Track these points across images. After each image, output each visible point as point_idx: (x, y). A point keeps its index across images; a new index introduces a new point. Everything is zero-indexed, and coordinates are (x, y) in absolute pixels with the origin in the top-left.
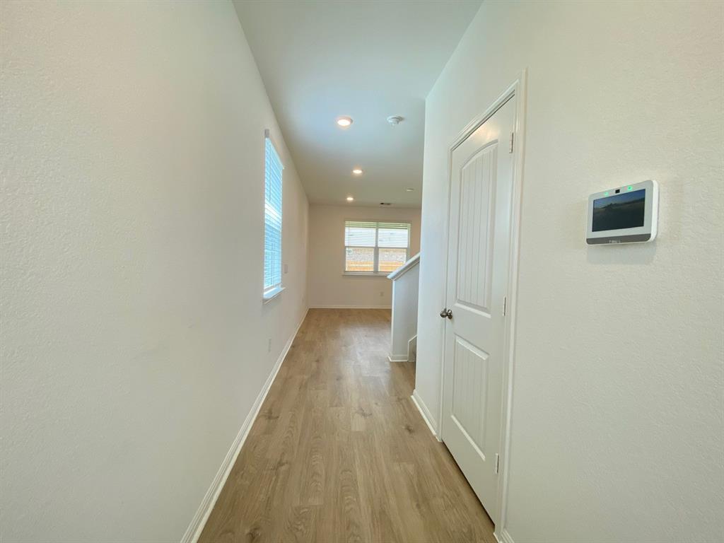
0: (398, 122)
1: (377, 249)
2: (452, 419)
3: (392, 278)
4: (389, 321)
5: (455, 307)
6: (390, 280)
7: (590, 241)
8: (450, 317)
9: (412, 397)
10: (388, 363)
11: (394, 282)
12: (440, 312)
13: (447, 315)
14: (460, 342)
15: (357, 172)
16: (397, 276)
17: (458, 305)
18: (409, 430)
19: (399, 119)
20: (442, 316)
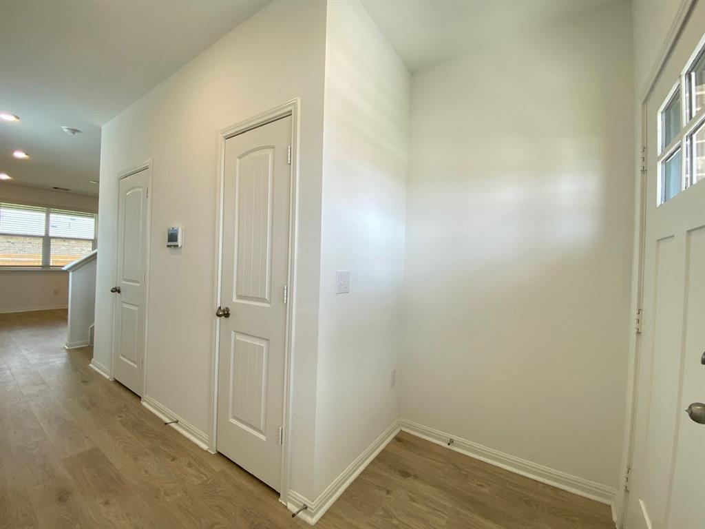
0: (74, 133)
1: (47, 240)
2: (121, 360)
3: (70, 269)
4: (67, 319)
5: (122, 284)
6: (67, 272)
7: (168, 246)
8: (119, 292)
9: (91, 365)
10: (64, 351)
11: (71, 274)
12: (111, 288)
13: (116, 290)
14: (125, 306)
15: (19, 155)
16: (75, 268)
17: (124, 282)
18: (85, 382)
19: (74, 131)
20: (112, 291)
